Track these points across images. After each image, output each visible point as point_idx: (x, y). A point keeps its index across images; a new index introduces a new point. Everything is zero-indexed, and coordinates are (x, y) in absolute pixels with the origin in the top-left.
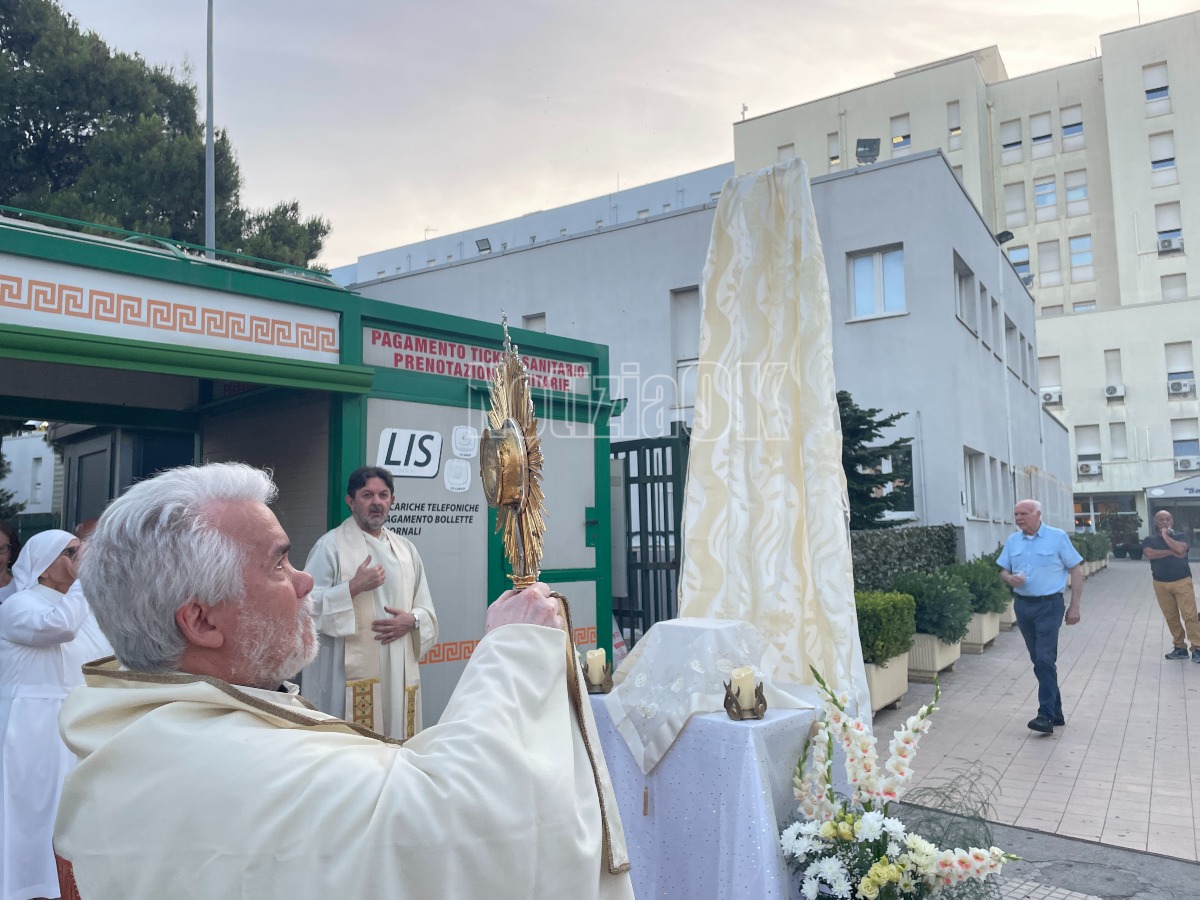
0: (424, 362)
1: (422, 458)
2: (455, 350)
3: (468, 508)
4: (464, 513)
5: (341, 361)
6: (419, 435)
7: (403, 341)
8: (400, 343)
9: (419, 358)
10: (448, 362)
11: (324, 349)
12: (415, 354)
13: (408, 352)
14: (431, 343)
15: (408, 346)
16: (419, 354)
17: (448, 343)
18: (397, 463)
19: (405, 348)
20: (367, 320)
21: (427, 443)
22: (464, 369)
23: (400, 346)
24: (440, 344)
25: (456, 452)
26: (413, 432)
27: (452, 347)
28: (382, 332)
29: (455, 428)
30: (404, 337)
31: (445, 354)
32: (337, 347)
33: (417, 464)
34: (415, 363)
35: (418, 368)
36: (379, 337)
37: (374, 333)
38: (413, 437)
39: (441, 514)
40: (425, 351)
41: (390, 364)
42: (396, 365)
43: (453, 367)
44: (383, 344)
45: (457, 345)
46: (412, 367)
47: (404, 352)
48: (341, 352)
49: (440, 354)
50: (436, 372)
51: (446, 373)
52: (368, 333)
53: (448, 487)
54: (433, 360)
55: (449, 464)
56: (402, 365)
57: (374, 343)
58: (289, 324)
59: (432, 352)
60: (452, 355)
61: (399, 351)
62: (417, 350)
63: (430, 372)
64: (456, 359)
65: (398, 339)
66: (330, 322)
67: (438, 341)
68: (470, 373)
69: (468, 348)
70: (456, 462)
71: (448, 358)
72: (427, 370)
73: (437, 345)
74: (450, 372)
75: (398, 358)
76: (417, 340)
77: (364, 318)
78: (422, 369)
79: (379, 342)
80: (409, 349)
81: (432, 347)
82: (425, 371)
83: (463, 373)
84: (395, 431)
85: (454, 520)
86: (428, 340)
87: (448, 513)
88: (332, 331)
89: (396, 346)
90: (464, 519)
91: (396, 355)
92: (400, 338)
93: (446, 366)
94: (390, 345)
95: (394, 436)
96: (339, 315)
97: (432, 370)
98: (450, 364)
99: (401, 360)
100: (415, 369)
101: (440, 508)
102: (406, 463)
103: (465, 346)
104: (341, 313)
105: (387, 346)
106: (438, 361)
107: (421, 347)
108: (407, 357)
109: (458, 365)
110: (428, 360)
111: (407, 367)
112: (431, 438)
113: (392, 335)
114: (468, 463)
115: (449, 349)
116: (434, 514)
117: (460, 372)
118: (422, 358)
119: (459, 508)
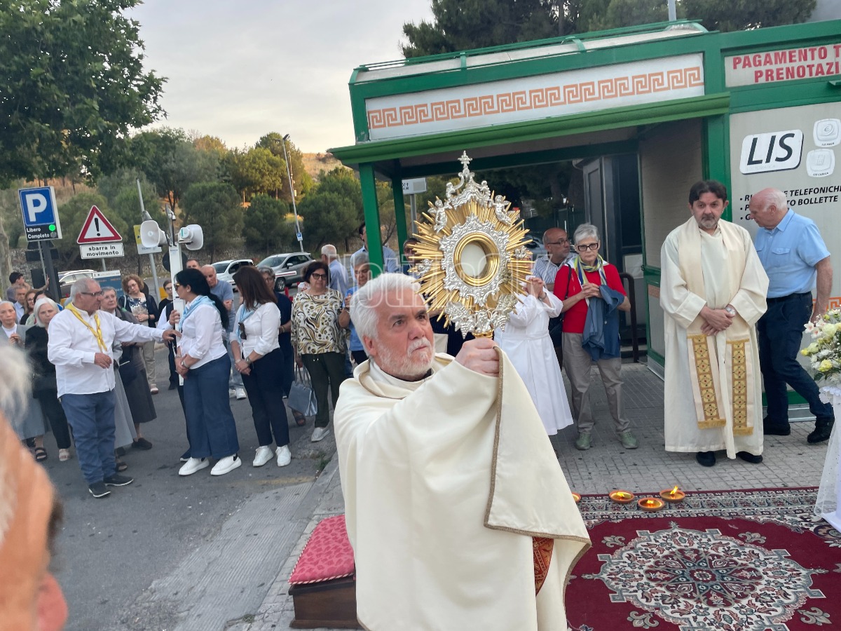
0: (784, 71)
1: (784, 153)
2: (816, 53)
3: (832, 189)
4: (828, 194)
5: (706, 92)
6: (779, 136)
7: (763, 59)
8: (760, 62)
9: (778, 70)
10: (808, 66)
11: (691, 85)
12: (774, 67)
13: (768, 67)
14: (790, 53)
15: (768, 61)
16: (779, 66)
17: (808, 49)
18: (760, 162)
19: (765, 64)
20: (726, 52)
21: (787, 141)
22: (825, 68)
23: (760, 64)
24: (800, 52)
25: (818, 143)
26: (773, 134)
27: (813, 51)
28: (742, 57)
29: (816, 123)
30: (763, 55)
31: (805, 59)
32: (702, 80)
33: (778, 160)
34: (775, 75)
35: (778, 78)
36: (739, 62)
37: (735, 60)
38: (773, 138)
39: (803, 197)
40: (785, 62)
41: (751, 81)
42: (757, 80)
43: (814, 70)
44: (744, 66)
45: (818, 48)
46: (772, 79)
47: (763, 68)
48: (705, 83)
49: (800, 60)
50: (796, 77)
51: (807, 76)
52: (729, 61)
53: (811, 173)
54: (793, 68)
55: (811, 156)
56: (762, 80)
57: (735, 68)
58: (661, 74)
59: (791, 61)
60: (813, 59)
61: (759, 68)
62: (776, 63)
63: (790, 79)
64: (817, 61)
65: (757, 59)
66: (695, 61)
67: (797, 50)
68: (833, 69)
69: (830, 48)
70: (818, 152)
71: (809, 62)
72: (787, 78)
73: (797, 54)
74: (811, 74)
75: (758, 75)
76: (776, 55)
77: (723, 51)
78: (783, 78)
79: (740, 66)
80: (768, 64)
81: (791, 57)
82: (785, 79)
83: (825, 71)
84: (755, 136)
85: (818, 201)
86: (787, 52)
87: (812, 196)
88: (698, 69)
89: (755, 65)
90: (828, 199)
91: (756, 72)
92: (760, 57)
93: (807, 70)
94: (750, 66)
95: (755, 141)
96: (701, 54)
97: (793, 76)
98: (810, 67)
99: (761, 75)
100: (775, 80)
101: (803, 192)
102: (768, 161)
103: (826, 46)
104: (704, 52)
105: (747, 67)
106: (798, 68)
107: (779, 59)
108: (767, 71)
109: (820, 66)
110: (788, 69)
111: (767, 79)
112: (792, 135)
113: (751, 56)
114: (832, 151)
115: (809, 54)
116: (797, 198)
117: (822, 72)
118: (782, 69)
119: (823, 190)
